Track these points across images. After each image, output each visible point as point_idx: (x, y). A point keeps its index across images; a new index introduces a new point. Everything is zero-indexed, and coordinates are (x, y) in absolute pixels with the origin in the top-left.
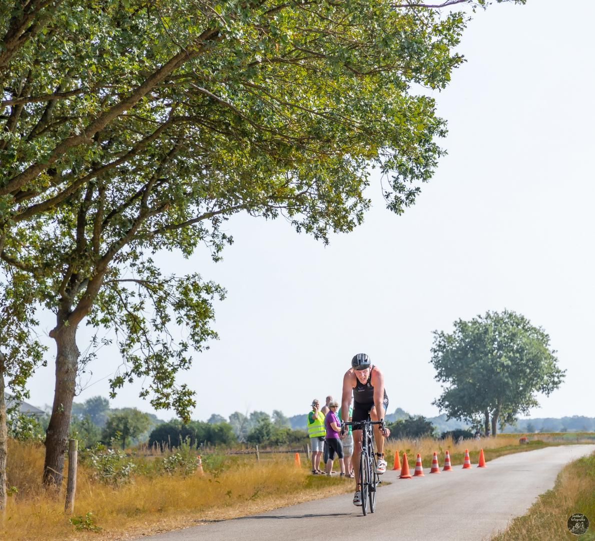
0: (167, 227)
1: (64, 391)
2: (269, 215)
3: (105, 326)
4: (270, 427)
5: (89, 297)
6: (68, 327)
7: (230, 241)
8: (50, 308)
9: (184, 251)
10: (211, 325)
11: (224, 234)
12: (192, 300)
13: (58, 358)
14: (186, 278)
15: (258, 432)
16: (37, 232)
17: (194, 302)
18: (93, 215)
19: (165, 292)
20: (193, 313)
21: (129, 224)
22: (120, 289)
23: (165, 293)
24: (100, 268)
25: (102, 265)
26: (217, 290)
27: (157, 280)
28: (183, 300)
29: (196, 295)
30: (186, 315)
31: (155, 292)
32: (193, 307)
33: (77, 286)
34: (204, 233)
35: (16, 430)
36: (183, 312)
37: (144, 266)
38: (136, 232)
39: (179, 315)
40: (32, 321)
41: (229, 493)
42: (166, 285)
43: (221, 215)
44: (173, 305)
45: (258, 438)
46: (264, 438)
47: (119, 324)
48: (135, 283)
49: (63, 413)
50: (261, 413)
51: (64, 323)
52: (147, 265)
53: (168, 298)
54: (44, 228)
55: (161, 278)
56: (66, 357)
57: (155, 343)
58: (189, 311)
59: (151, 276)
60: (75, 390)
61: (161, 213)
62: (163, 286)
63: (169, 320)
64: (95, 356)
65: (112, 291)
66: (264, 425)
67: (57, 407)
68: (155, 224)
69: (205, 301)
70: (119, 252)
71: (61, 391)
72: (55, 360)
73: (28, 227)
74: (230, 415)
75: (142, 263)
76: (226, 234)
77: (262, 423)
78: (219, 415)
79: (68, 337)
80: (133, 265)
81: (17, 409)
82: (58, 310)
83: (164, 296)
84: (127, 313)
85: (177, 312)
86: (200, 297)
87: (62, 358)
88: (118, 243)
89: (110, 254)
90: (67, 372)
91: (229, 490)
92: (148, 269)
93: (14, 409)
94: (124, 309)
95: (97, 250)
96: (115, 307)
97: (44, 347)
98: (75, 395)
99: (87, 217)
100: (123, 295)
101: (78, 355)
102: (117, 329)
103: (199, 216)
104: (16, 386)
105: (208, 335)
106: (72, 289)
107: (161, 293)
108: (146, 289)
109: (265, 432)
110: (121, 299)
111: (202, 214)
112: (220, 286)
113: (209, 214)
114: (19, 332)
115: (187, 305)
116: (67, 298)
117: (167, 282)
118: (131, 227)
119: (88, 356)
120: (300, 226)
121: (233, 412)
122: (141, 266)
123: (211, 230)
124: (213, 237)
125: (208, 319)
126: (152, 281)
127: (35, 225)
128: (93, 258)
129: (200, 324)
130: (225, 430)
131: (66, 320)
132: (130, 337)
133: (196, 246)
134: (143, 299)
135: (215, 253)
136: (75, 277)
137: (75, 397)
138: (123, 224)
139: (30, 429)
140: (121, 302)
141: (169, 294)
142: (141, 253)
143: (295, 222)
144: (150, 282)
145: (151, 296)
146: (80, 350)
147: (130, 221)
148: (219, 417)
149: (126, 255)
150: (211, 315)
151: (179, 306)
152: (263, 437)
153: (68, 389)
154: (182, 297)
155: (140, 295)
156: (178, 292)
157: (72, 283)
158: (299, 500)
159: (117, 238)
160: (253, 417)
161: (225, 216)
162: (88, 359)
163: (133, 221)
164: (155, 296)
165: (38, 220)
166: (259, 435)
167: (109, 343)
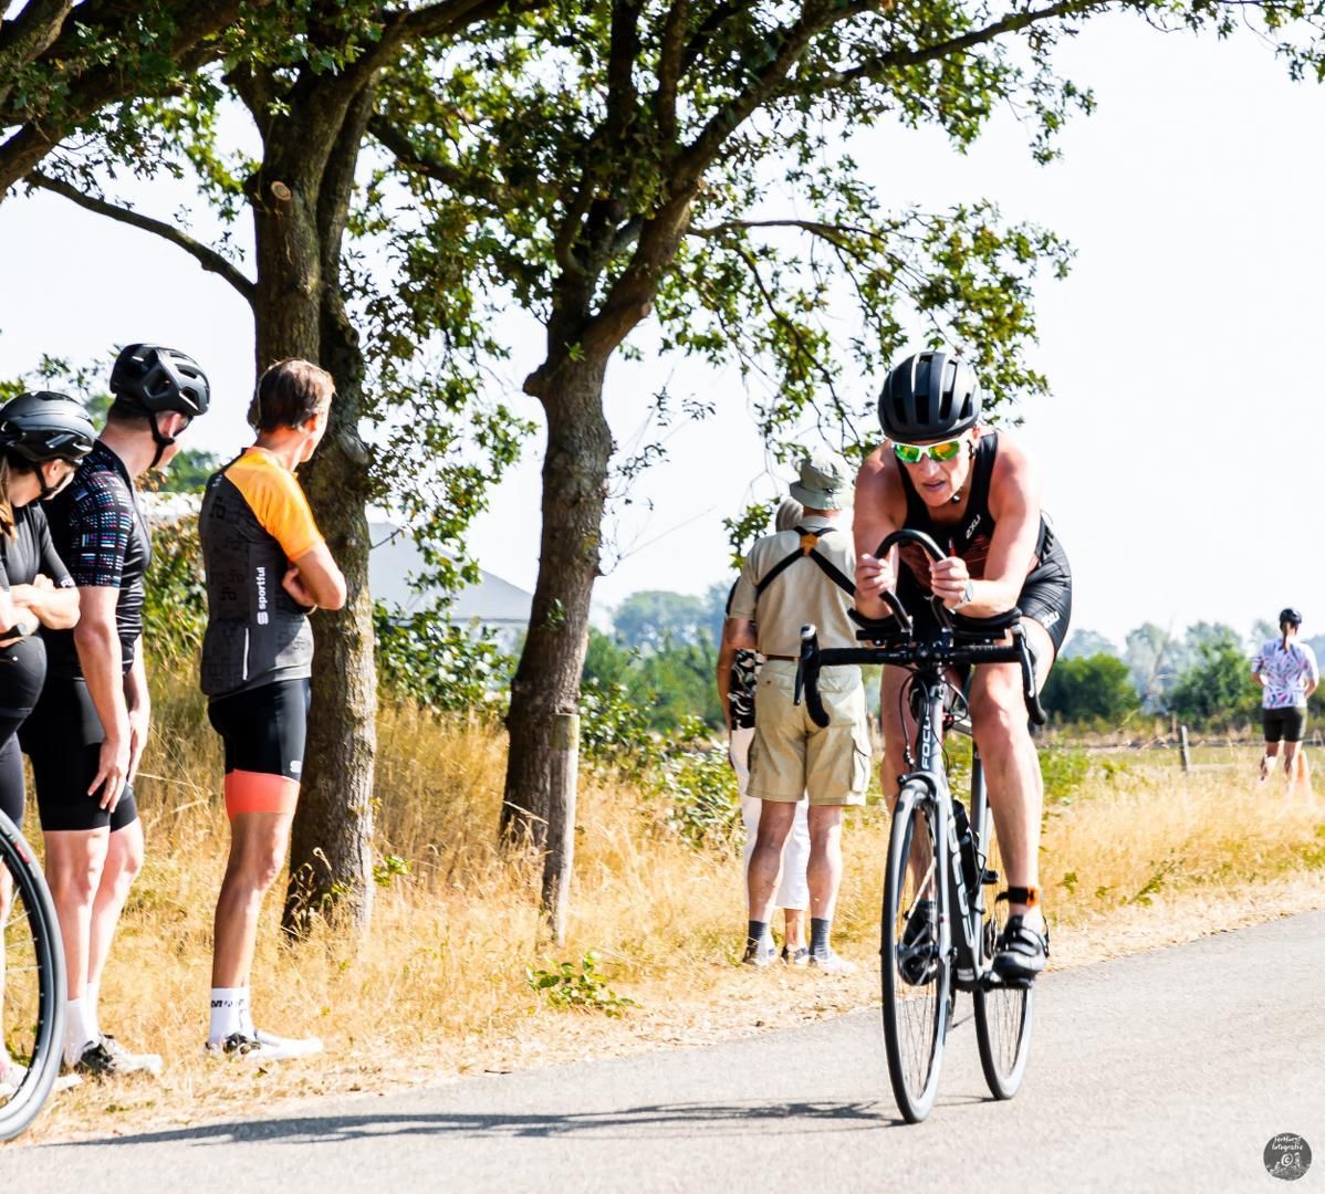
0: (889, 58)
1: (567, 561)
2: (1201, 20)
3: (710, 359)
4: (1240, 669)
5: (644, 272)
6: (579, 363)
7: (1088, 104)
8: (526, 304)
9: (953, 130)
10: (1028, 355)
11: (1068, 84)
12: (971, 278)
13: (549, 459)
14: (955, 213)
15: (1201, 683)
16: (508, 78)
17: (977, 285)
18: (659, 18)
19: (891, 260)
20: (974, 319)
21: (767, 48)
22: (756, 250)
23: (890, 262)
24: (680, 183)
25: (684, 172)
26: (1044, 247)
27: (865, 223)
28: (943, 280)
29: (985, 262)
30: (955, 323)
31: (860, 257)
32: (972, 303)
33: (610, 238)
34: (1009, 77)
35: (437, 677)
36: (944, 315)
37: (828, 179)
38: (792, 73)
39: (934, 327)
40: (490, 346)
41: (1070, 878)
42: (892, 237)
43: (1055, 20)
44: (913, 294)
45: (1203, 703)
46: (1221, 702)
47: (750, 351)
48: (801, 229)
49: (562, 629)
50: (1218, 629)
51: (567, 352)
52: (837, 175)
53: (899, 273)
54: (526, 66)
55: (879, 218)
56: (573, 456)
57: (860, 409)
58: (963, 310)
59: (848, 209)
60: (599, 559)
61: (870, 15)
62: (885, 241)
63: (904, 340)
64: (660, 452)
65: (733, 254)
66: (1221, 663)
67: (545, 610)
68: (853, 47)
69: (1008, 282)
70: (737, 133)
71: (555, 560)
72: (540, 465)
73: (475, 62)
74: (1128, 633)
75: (823, 171)
76: (1075, 84)
77: (1217, 656)
78: (1094, 633)
79: (579, 394)
80: (793, 176)
81: (442, 614)
82: (550, 309)
83: (888, 268)
84: (774, 317)
85: (926, 314)
86: (994, 271)
87: (559, 460)
88: (734, 104)
89: (709, 138)
90: (575, 502)
91: (1070, 871)
92: (843, 188)
93: (433, 616)
94: (765, 308)
95: (670, 128)
96: (741, 304)
97: (525, 423)
98: (598, 572)
99: (642, 23)
100: (764, 268)
101: (609, 450)
102: (745, 369)
103: (988, 24)
104: (437, 543)
105: (1020, 384)
106: (596, 246)
107: (878, 262)
108: (833, 247)
109: (1222, 682)
110: (758, 281)
111: (997, 19)
112: (1057, 237)
113: (1018, 16)
114: (450, 377)
115: (956, 295)
116: (577, 275)
117: (895, 227)
118: (773, 57)
119: (640, 454)
120: (1301, 61)
121: (1138, 626)
122: (822, 178)
123: (1031, 71)
124: (1036, 90)
125: (1018, 338)
126: (848, 225)
127: (499, 57)
128: (655, 151)
129: (997, 353)
130: (1106, 679)
131: (572, 344)
132: (785, 390)
133: (988, 117)
134: (824, 276)
135: (1039, 137)
136: (602, 210)
137: (598, 579)
138: (750, 46)
139: (481, 676)
140: (757, 288)
141: (902, 264)
142: (821, 141)
143: (1288, 49)
144: (846, 229)
145: (847, 269)
146: (615, 436)
147: (771, 37)
148: (1093, 639)
149: (759, 141)
150: (1028, 324)
151: (932, 296)
152: (1216, 698)
153: (580, 555)
154: (941, 271)
155: (814, 266)
156: (929, 256)
157: (596, 229)
158: (1287, 906)
159: (733, 93)
160: (1193, 637)
161: (1069, 22)
162: (642, 463)
163: (781, 39)
164: (861, 268)
165: (510, 40)
166: (1206, 693)
167: (708, 412)
